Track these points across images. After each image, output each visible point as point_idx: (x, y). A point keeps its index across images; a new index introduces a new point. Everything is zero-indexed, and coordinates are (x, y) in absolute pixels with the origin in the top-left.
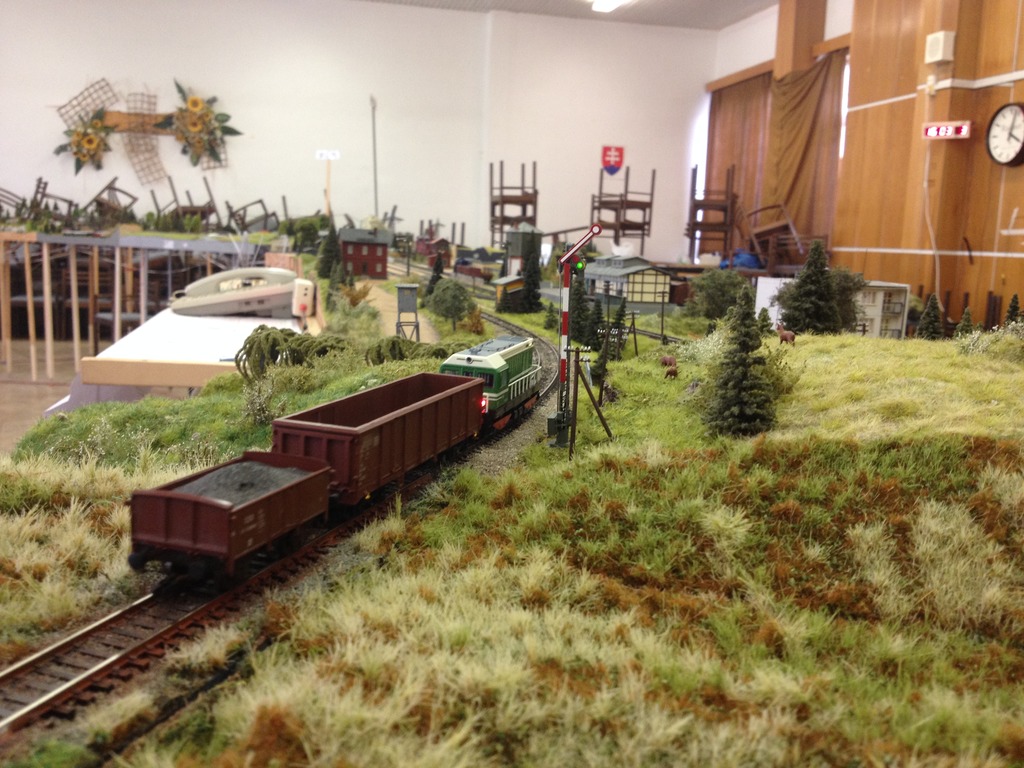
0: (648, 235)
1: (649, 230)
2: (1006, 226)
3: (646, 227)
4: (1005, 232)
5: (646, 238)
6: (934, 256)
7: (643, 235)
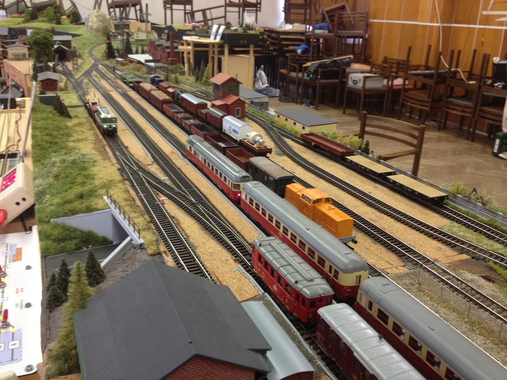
0: (260, 11)
1: (260, 7)
2: (485, 9)
3: (259, 6)
4: (485, 13)
5: (258, 12)
6: (439, 27)
7: (257, 10)
